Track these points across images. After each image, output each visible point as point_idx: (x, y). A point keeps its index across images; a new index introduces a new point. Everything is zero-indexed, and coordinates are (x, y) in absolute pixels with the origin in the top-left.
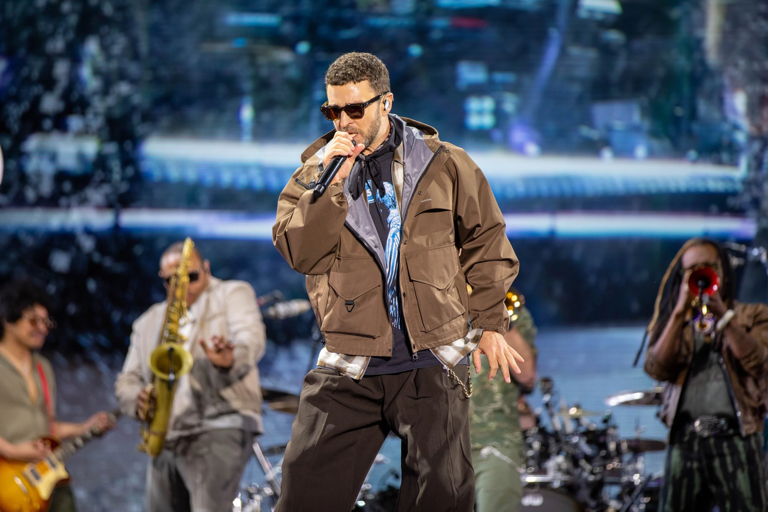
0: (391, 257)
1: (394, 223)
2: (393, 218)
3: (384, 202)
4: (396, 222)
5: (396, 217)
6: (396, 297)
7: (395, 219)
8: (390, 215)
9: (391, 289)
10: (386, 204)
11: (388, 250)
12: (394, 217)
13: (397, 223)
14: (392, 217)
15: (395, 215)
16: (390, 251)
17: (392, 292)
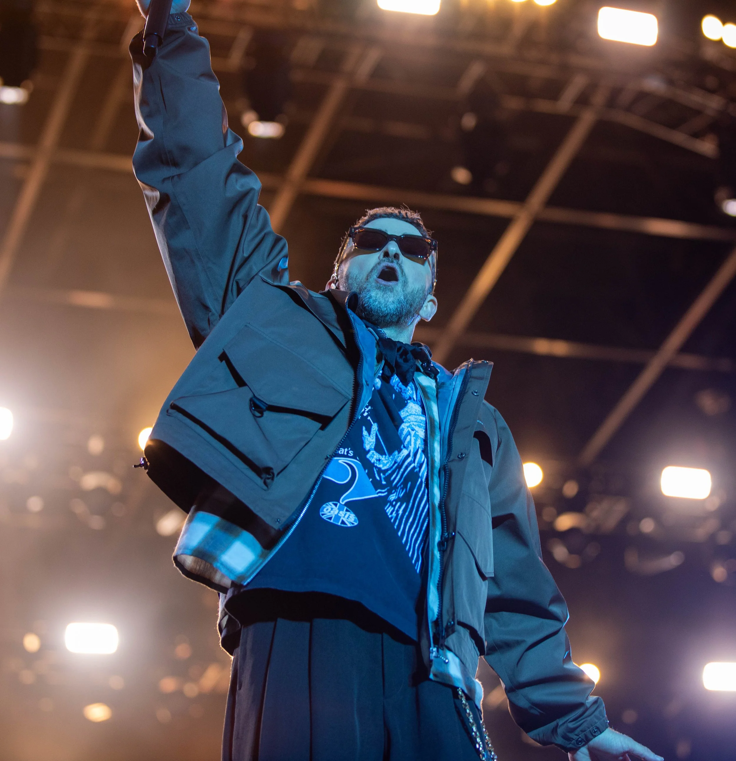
1: (408, 424)
2: (408, 416)
3: (401, 391)
4: (411, 423)
5: (414, 416)
6: (403, 504)
7: (412, 418)
8: (406, 409)
9: (402, 486)
10: (404, 394)
12: (411, 414)
13: (413, 426)
14: (408, 414)
15: (414, 413)
17: (402, 491)
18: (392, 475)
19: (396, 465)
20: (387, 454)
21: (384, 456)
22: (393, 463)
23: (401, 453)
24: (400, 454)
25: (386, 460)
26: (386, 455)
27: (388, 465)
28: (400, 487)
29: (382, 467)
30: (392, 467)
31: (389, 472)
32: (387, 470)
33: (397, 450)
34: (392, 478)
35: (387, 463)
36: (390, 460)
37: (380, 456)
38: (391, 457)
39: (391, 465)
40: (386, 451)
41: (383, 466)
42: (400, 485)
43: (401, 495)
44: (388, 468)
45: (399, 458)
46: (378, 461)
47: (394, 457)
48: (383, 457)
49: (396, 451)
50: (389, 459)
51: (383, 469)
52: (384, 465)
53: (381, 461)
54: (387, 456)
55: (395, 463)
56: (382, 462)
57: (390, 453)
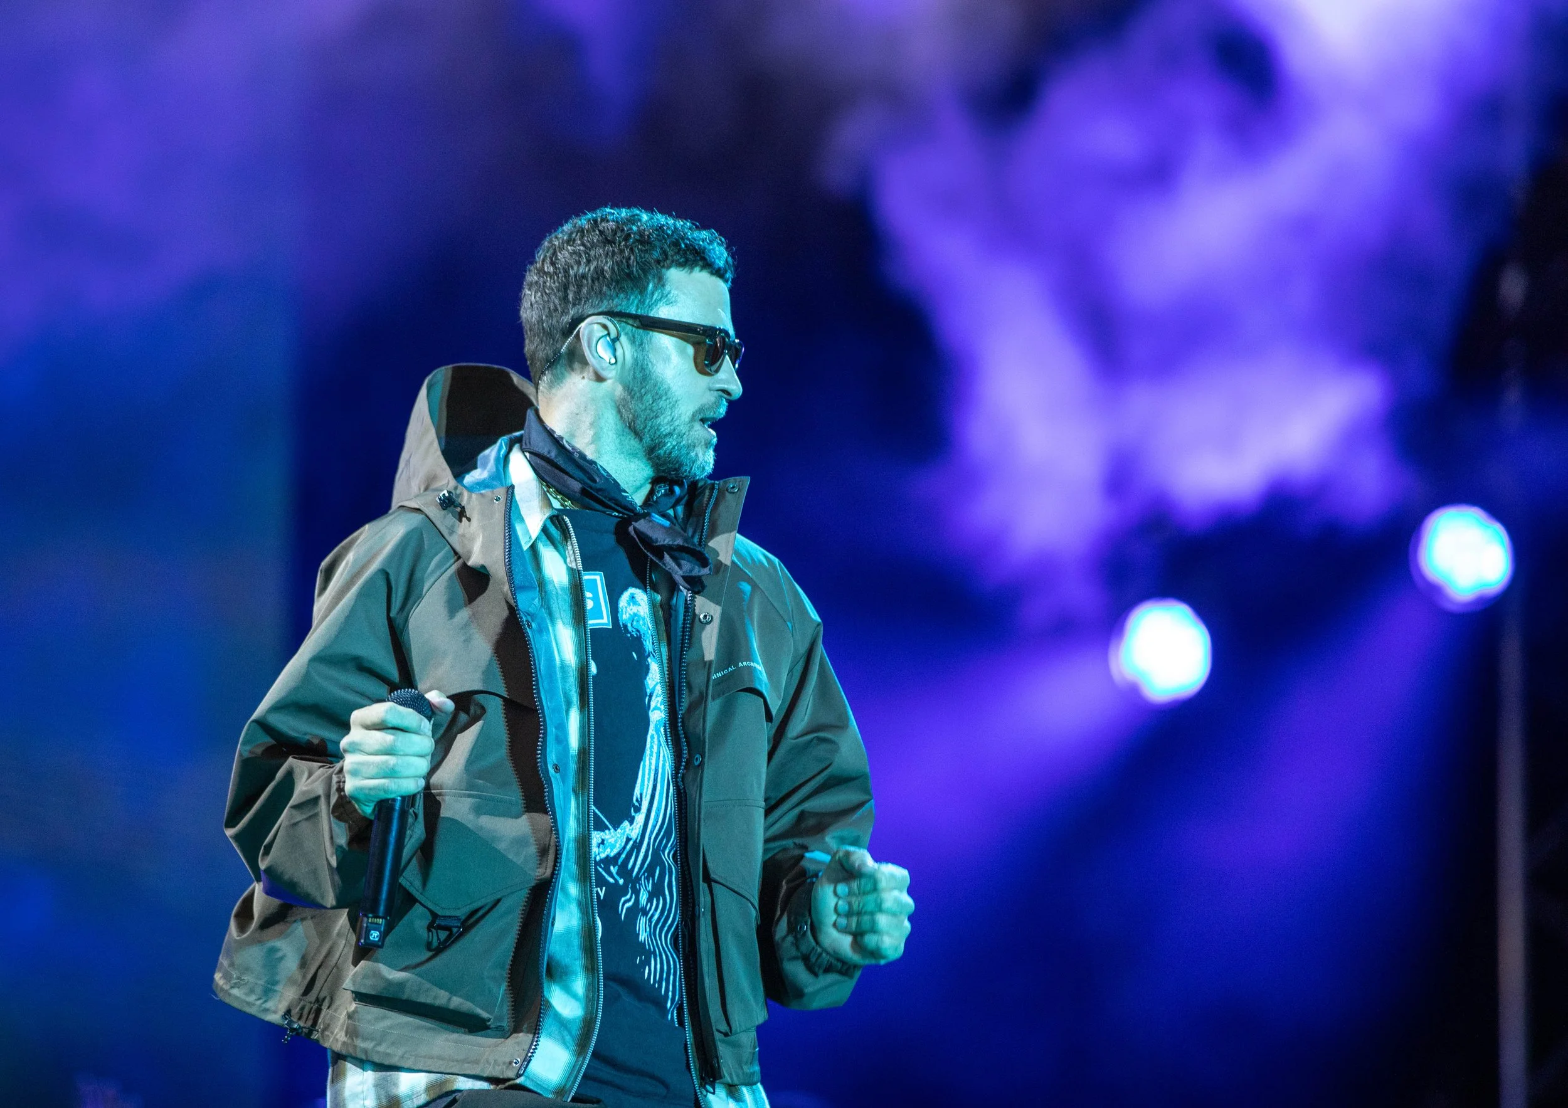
0: (656, 784)
3: (641, 637)
8: (650, 675)
9: (646, 874)
10: (644, 643)
11: (650, 763)
14: (655, 683)
16: (653, 767)
18: (629, 862)
19: (631, 843)
20: (610, 827)
21: (607, 831)
22: (625, 840)
23: (635, 823)
24: (633, 826)
25: (612, 837)
26: (609, 829)
27: (618, 845)
28: (643, 877)
29: (611, 852)
30: (624, 848)
31: (623, 856)
32: (619, 854)
33: (628, 820)
34: (630, 866)
35: (616, 841)
36: (619, 836)
37: (602, 833)
38: (619, 830)
39: (623, 844)
40: (607, 823)
41: (612, 850)
42: (644, 874)
43: (650, 888)
44: (619, 850)
45: (634, 831)
46: (601, 845)
47: (625, 831)
48: (606, 834)
49: (626, 821)
50: (616, 835)
51: (612, 855)
52: (613, 847)
53: (605, 842)
54: (612, 830)
55: (628, 840)
56: (607, 842)
57: (616, 825)
